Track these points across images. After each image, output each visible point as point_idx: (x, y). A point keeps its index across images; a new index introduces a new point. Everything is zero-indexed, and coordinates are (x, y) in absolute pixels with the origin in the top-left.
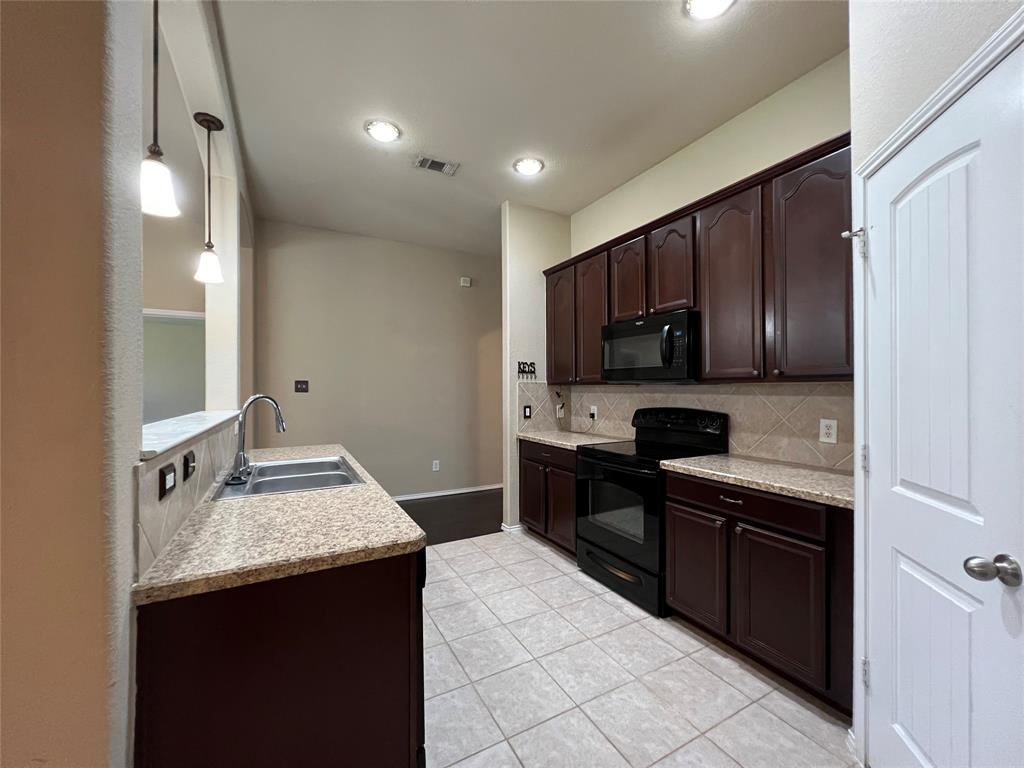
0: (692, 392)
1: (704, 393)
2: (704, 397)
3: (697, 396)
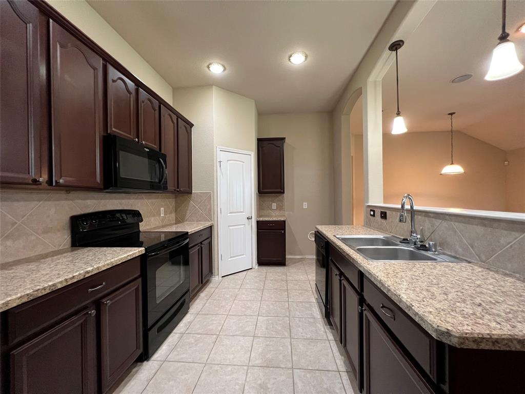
0: (116, 199)
1: (123, 199)
2: (123, 201)
3: (120, 201)
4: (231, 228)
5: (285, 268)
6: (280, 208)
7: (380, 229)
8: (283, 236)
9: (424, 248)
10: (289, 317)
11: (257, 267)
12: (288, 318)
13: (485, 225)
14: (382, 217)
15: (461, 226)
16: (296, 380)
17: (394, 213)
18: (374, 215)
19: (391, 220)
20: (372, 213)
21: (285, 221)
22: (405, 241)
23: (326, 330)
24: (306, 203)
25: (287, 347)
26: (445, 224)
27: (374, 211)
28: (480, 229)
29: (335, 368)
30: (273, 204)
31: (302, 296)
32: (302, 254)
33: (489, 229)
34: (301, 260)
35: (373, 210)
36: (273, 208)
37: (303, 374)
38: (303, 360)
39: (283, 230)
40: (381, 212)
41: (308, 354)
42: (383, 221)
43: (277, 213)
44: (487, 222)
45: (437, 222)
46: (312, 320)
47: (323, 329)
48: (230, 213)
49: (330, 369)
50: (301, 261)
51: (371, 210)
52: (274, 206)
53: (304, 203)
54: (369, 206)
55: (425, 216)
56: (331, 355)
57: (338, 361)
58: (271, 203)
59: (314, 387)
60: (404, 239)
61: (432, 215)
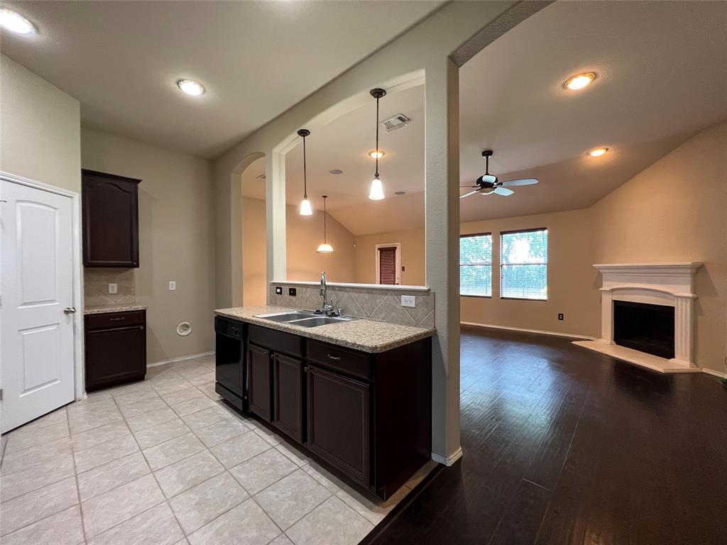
4: (25, 333)
5: (145, 382)
6: (125, 291)
7: (289, 306)
8: (143, 334)
9: (334, 315)
10: (192, 432)
11: (85, 396)
12: (191, 434)
13: (369, 293)
14: (291, 294)
15: (356, 295)
16: (236, 475)
17: (304, 289)
18: (281, 293)
19: (300, 296)
20: (279, 291)
21: (144, 311)
22: (318, 312)
23: (246, 424)
24: (174, 283)
25: (209, 457)
26: (346, 295)
27: (281, 289)
28: (367, 296)
29: (269, 447)
30: (110, 285)
31: (196, 405)
32: (167, 358)
33: (372, 295)
34: (166, 367)
35: (279, 288)
36: (110, 292)
37: (241, 467)
38: (235, 458)
39: (140, 324)
40: (290, 289)
41: (237, 450)
42: (292, 297)
43: (120, 299)
44: (370, 291)
45: (340, 294)
46: (224, 423)
47: (241, 425)
48: (25, 304)
49: (265, 449)
50: (168, 368)
51: (277, 288)
52: (113, 287)
53: (170, 283)
54: (274, 283)
55: (333, 290)
56: (260, 440)
57: (269, 441)
58: (105, 283)
59: (257, 470)
60: (317, 311)
61: (337, 289)
